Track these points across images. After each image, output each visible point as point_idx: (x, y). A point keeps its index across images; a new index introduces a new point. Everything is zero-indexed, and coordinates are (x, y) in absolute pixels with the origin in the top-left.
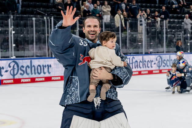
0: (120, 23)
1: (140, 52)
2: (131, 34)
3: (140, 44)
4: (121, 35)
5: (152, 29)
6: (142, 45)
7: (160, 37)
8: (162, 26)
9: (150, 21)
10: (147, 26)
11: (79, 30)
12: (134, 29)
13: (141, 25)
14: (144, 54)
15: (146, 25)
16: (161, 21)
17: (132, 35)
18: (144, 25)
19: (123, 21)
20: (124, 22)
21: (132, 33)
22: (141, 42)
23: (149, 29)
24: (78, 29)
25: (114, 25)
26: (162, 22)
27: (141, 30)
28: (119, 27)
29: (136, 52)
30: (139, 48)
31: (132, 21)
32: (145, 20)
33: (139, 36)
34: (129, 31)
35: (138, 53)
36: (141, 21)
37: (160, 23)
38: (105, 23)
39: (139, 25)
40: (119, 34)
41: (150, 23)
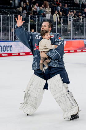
1: (69, 38)
2: (63, 26)
3: (69, 33)
4: (57, 27)
5: (77, 23)
6: (70, 33)
7: (82, 29)
8: (83, 22)
9: (76, 18)
11: (30, 24)
12: (65, 23)
13: (70, 21)
14: (71, 39)
15: (73, 21)
16: (83, 18)
17: (64, 27)
19: (58, 18)
21: (64, 26)
22: (70, 31)
23: (75, 24)
24: (30, 23)
25: (53, 21)
26: (83, 19)
27: (70, 24)
28: (56, 22)
29: (67, 38)
30: (68, 35)
31: (64, 18)
32: (73, 18)
33: (69, 28)
35: (68, 39)
36: (70, 18)
37: (82, 20)
39: (69, 20)
40: (56, 26)
41: (76, 19)
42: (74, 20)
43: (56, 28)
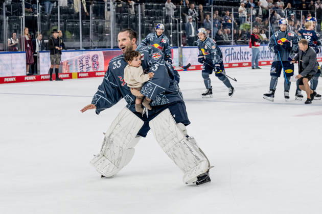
0: (80, 7)
1: (108, 45)
2: (95, 22)
3: (108, 35)
4: (82, 23)
5: (124, 15)
6: (110, 36)
7: (134, 26)
8: (136, 12)
9: (121, 5)
10: (117, 11)
11: (25, 17)
12: (99, 15)
13: (109, 10)
14: (112, 48)
15: (114, 10)
16: (135, 5)
17: (97, 24)
18: (113, 10)
19: (84, 5)
20: (86, 6)
21: (97, 21)
22: (109, 32)
23: (119, 16)
24: (24, 14)
25: (73, 10)
26: (136, 7)
27: (108, 16)
28: (79, 13)
29: (102, 46)
30: (106, 40)
31: (96, 5)
32: (114, 4)
33: (106, 25)
34: (92, 19)
35: (105, 47)
36: (109, 5)
37: (135, 8)
38: (61, 7)
39: (106, 10)
40: (79, 22)
41: (121, 7)
42: (117, 9)
43: (78, 26)
